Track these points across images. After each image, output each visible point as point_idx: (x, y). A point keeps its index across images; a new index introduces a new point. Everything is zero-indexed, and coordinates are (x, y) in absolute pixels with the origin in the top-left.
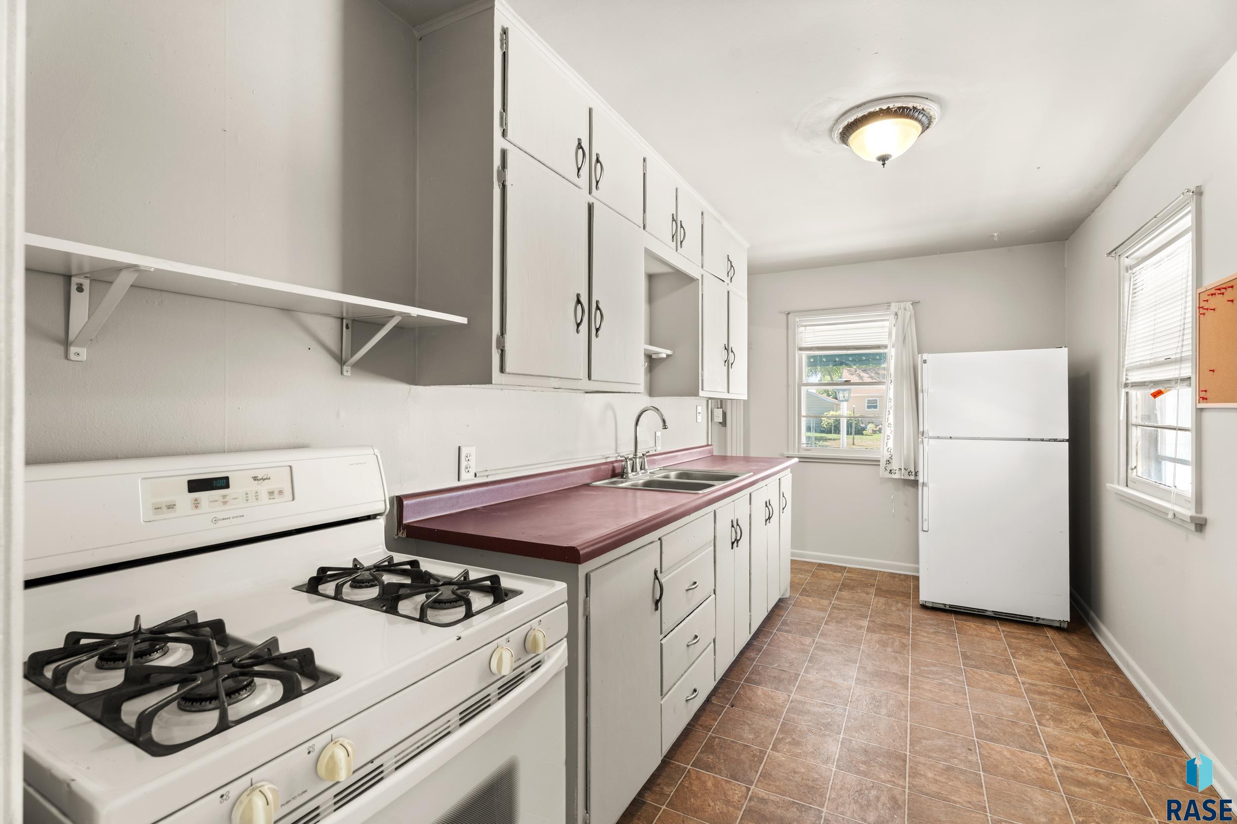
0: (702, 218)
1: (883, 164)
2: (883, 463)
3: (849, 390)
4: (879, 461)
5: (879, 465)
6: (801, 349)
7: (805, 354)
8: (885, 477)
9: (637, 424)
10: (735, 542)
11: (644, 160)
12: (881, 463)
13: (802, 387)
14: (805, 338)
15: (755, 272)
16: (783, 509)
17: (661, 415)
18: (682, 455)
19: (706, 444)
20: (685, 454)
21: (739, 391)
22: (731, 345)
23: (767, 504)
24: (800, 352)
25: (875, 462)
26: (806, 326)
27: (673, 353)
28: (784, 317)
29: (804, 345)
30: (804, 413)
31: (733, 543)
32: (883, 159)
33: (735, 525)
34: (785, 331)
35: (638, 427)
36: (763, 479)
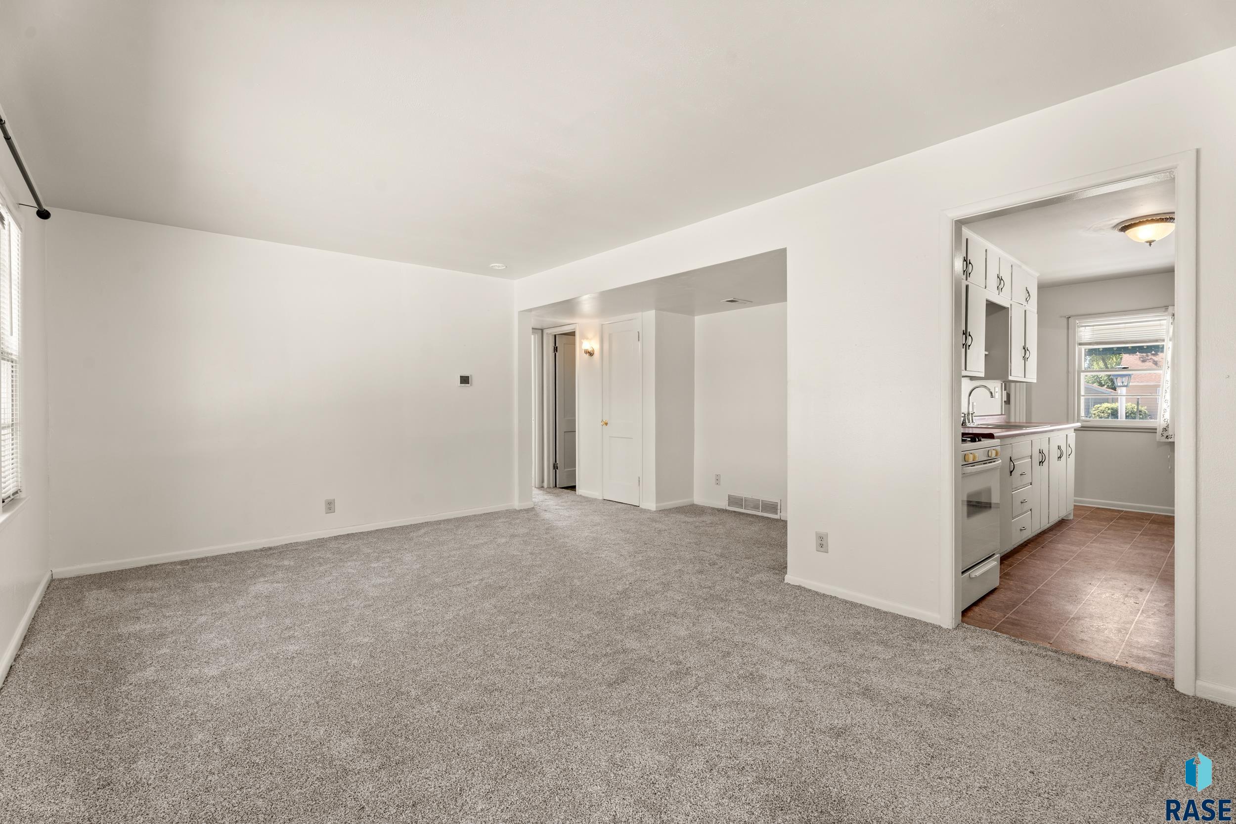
0: (1012, 269)
1: (1150, 245)
2: (1159, 431)
3: (1129, 375)
4: (1156, 429)
5: (1156, 432)
6: (1080, 344)
7: (1083, 348)
8: (1161, 441)
9: (970, 395)
10: (1041, 463)
11: (986, 251)
12: (1158, 431)
13: (1082, 374)
14: (1084, 335)
15: (1043, 287)
16: (1069, 455)
17: (989, 390)
18: (988, 419)
19: (1000, 413)
20: (990, 418)
21: (1032, 377)
22: (1027, 346)
23: (1059, 447)
24: (1079, 347)
25: (1153, 430)
26: (1085, 326)
27: (989, 353)
28: (1065, 320)
29: (1084, 341)
30: (1082, 393)
31: (1040, 462)
32: (1150, 243)
33: (1041, 452)
34: (1066, 331)
35: (970, 397)
36: (1059, 430)
